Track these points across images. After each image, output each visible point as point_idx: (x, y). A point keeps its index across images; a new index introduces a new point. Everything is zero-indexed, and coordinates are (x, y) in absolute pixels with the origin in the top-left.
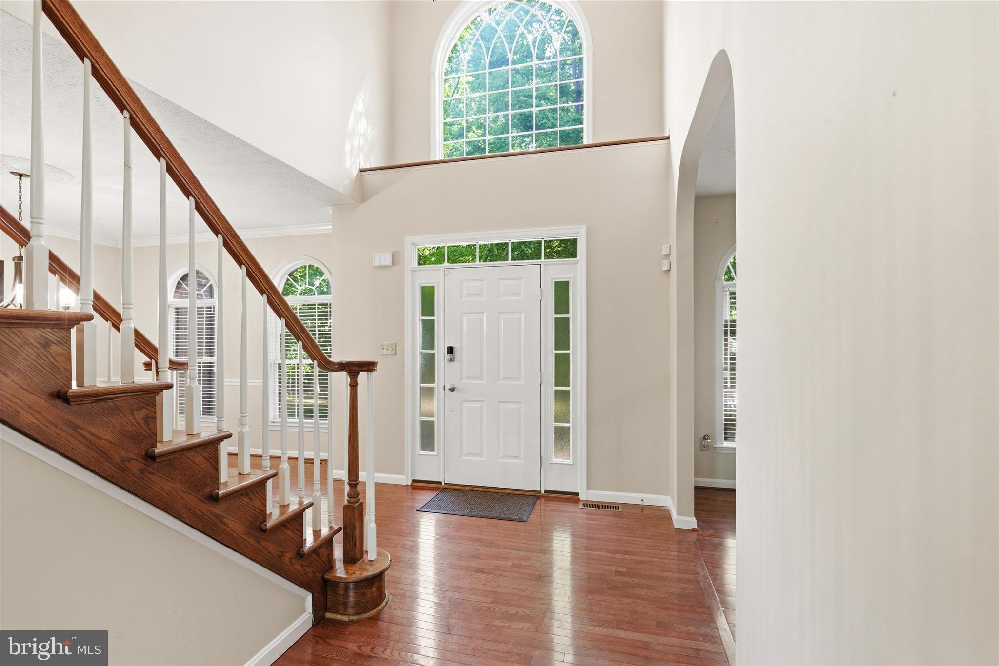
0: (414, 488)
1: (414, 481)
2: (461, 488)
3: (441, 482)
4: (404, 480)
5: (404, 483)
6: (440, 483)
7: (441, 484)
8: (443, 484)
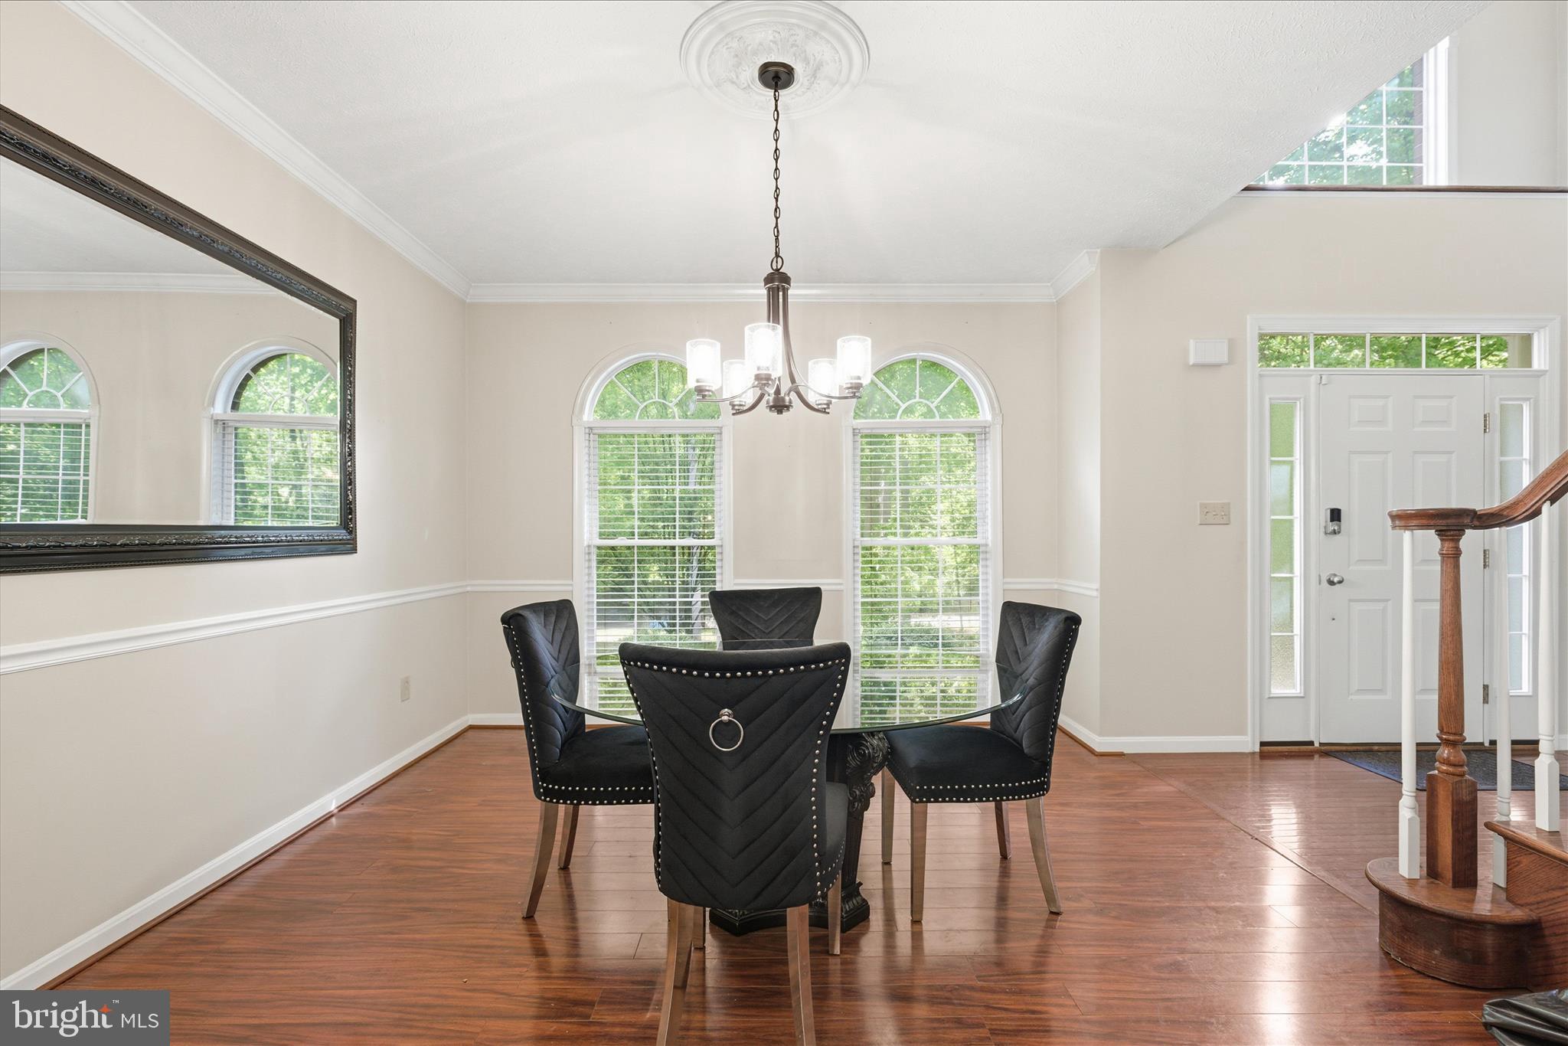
0: (1263, 756)
1: (1262, 744)
2: (1349, 748)
3: (1313, 742)
4: (1248, 743)
5: (1248, 749)
6: (1311, 743)
7: (1314, 745)
8: (1317, 745)
